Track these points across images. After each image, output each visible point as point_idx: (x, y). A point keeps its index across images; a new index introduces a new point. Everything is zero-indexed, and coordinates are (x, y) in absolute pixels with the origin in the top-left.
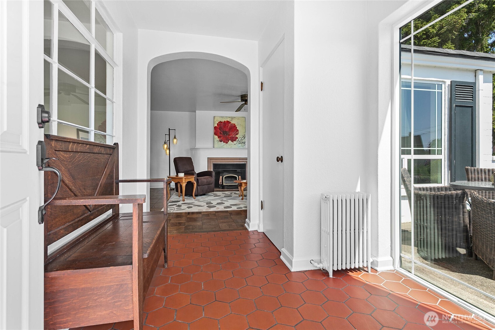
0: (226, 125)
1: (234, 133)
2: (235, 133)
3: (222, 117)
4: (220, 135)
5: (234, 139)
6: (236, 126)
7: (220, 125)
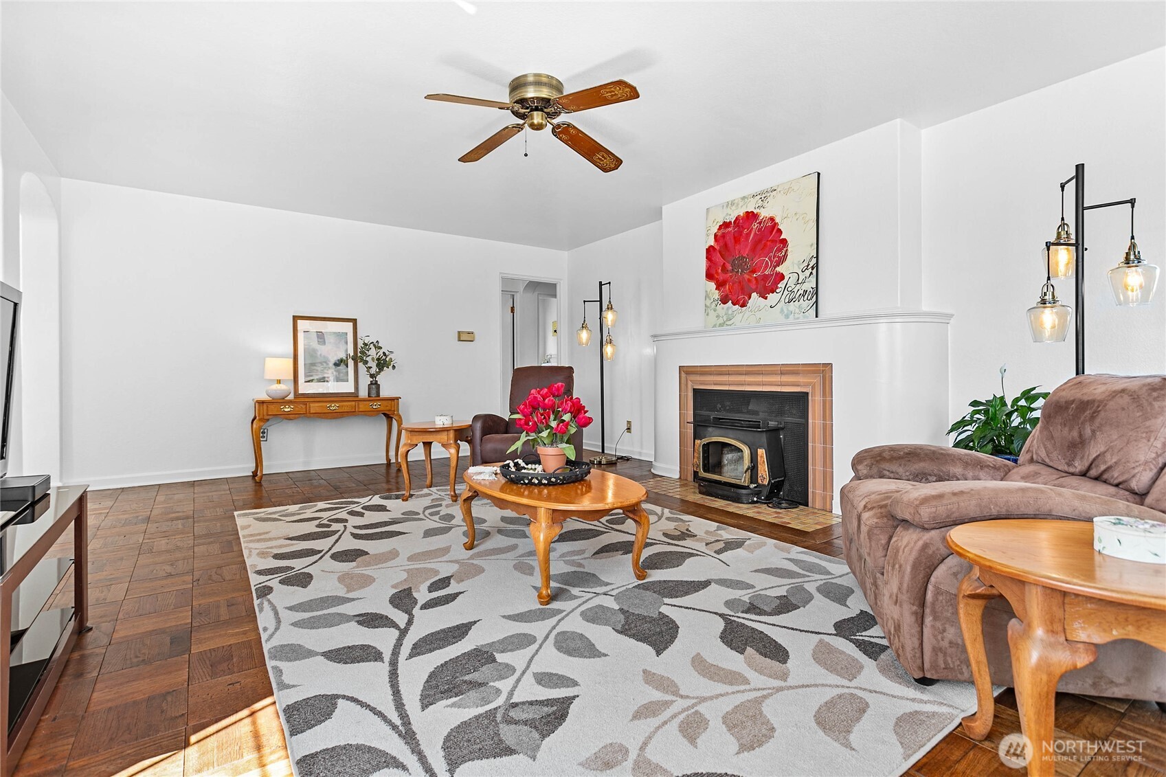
0: (741, 233)
1: (770, 259)
2: (775, 256)
3: (732, 204)
4: (721, 277)
5: (768, 285)
6: (776, 224)
7: (723, 236)
